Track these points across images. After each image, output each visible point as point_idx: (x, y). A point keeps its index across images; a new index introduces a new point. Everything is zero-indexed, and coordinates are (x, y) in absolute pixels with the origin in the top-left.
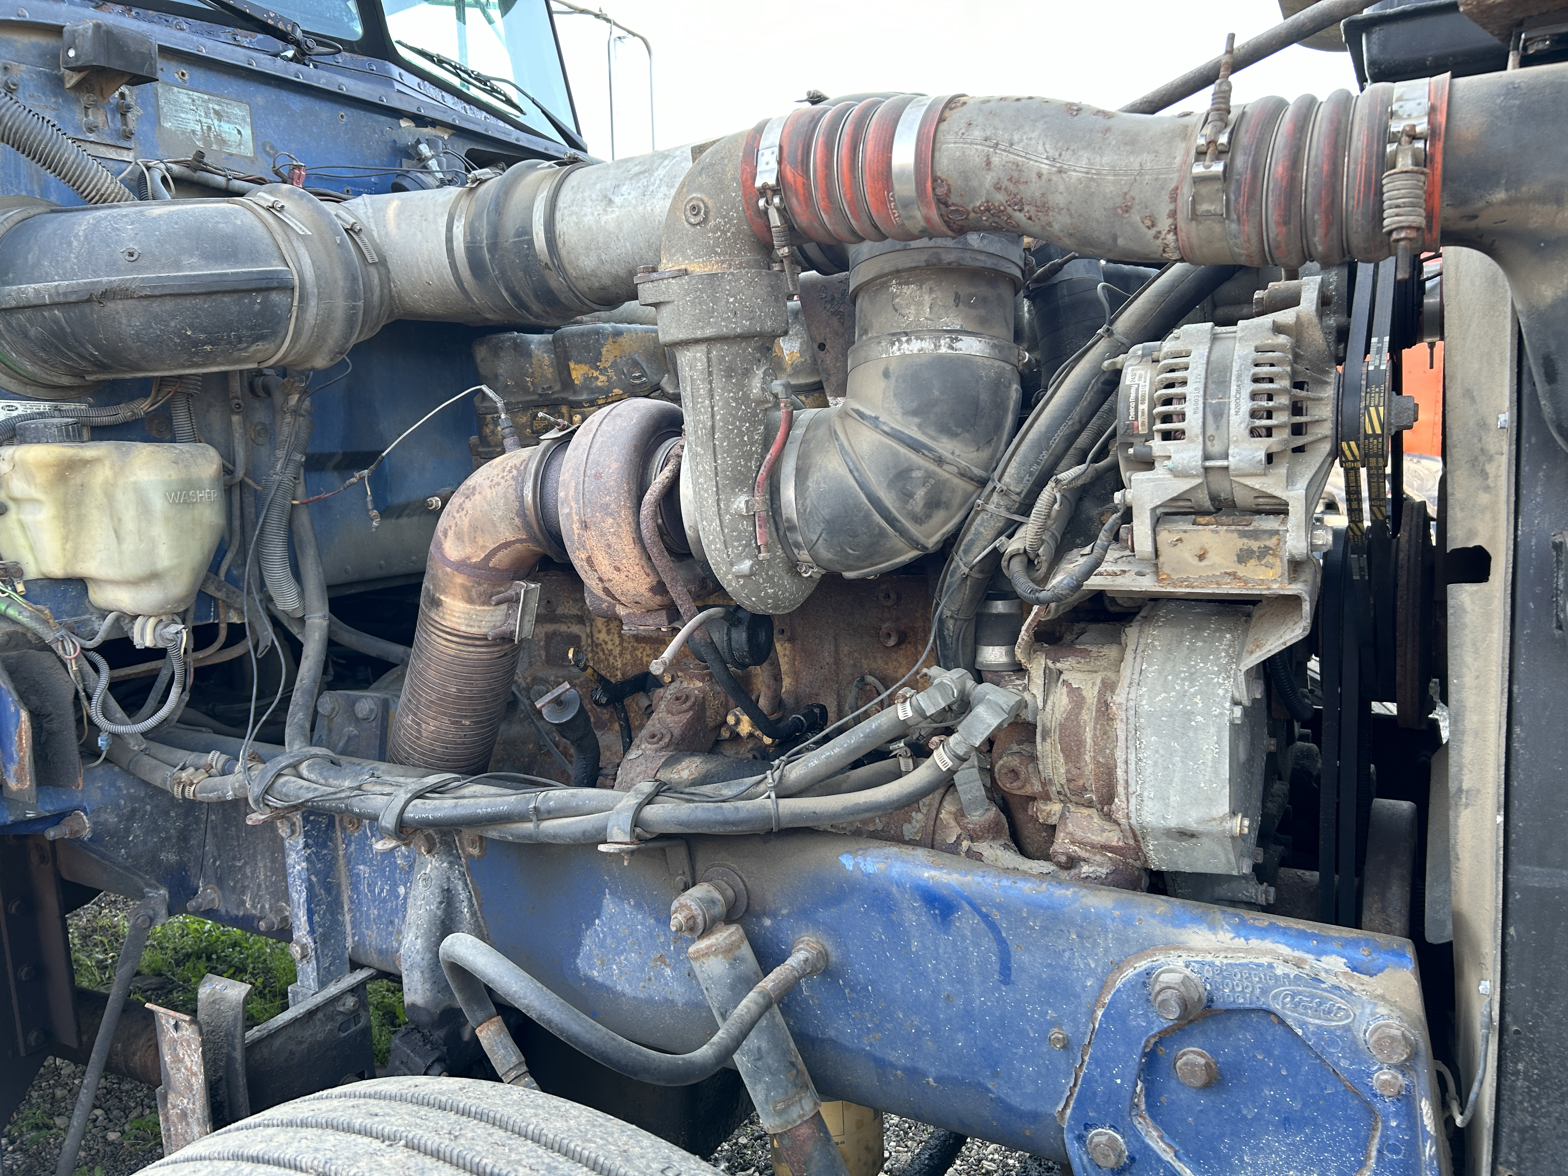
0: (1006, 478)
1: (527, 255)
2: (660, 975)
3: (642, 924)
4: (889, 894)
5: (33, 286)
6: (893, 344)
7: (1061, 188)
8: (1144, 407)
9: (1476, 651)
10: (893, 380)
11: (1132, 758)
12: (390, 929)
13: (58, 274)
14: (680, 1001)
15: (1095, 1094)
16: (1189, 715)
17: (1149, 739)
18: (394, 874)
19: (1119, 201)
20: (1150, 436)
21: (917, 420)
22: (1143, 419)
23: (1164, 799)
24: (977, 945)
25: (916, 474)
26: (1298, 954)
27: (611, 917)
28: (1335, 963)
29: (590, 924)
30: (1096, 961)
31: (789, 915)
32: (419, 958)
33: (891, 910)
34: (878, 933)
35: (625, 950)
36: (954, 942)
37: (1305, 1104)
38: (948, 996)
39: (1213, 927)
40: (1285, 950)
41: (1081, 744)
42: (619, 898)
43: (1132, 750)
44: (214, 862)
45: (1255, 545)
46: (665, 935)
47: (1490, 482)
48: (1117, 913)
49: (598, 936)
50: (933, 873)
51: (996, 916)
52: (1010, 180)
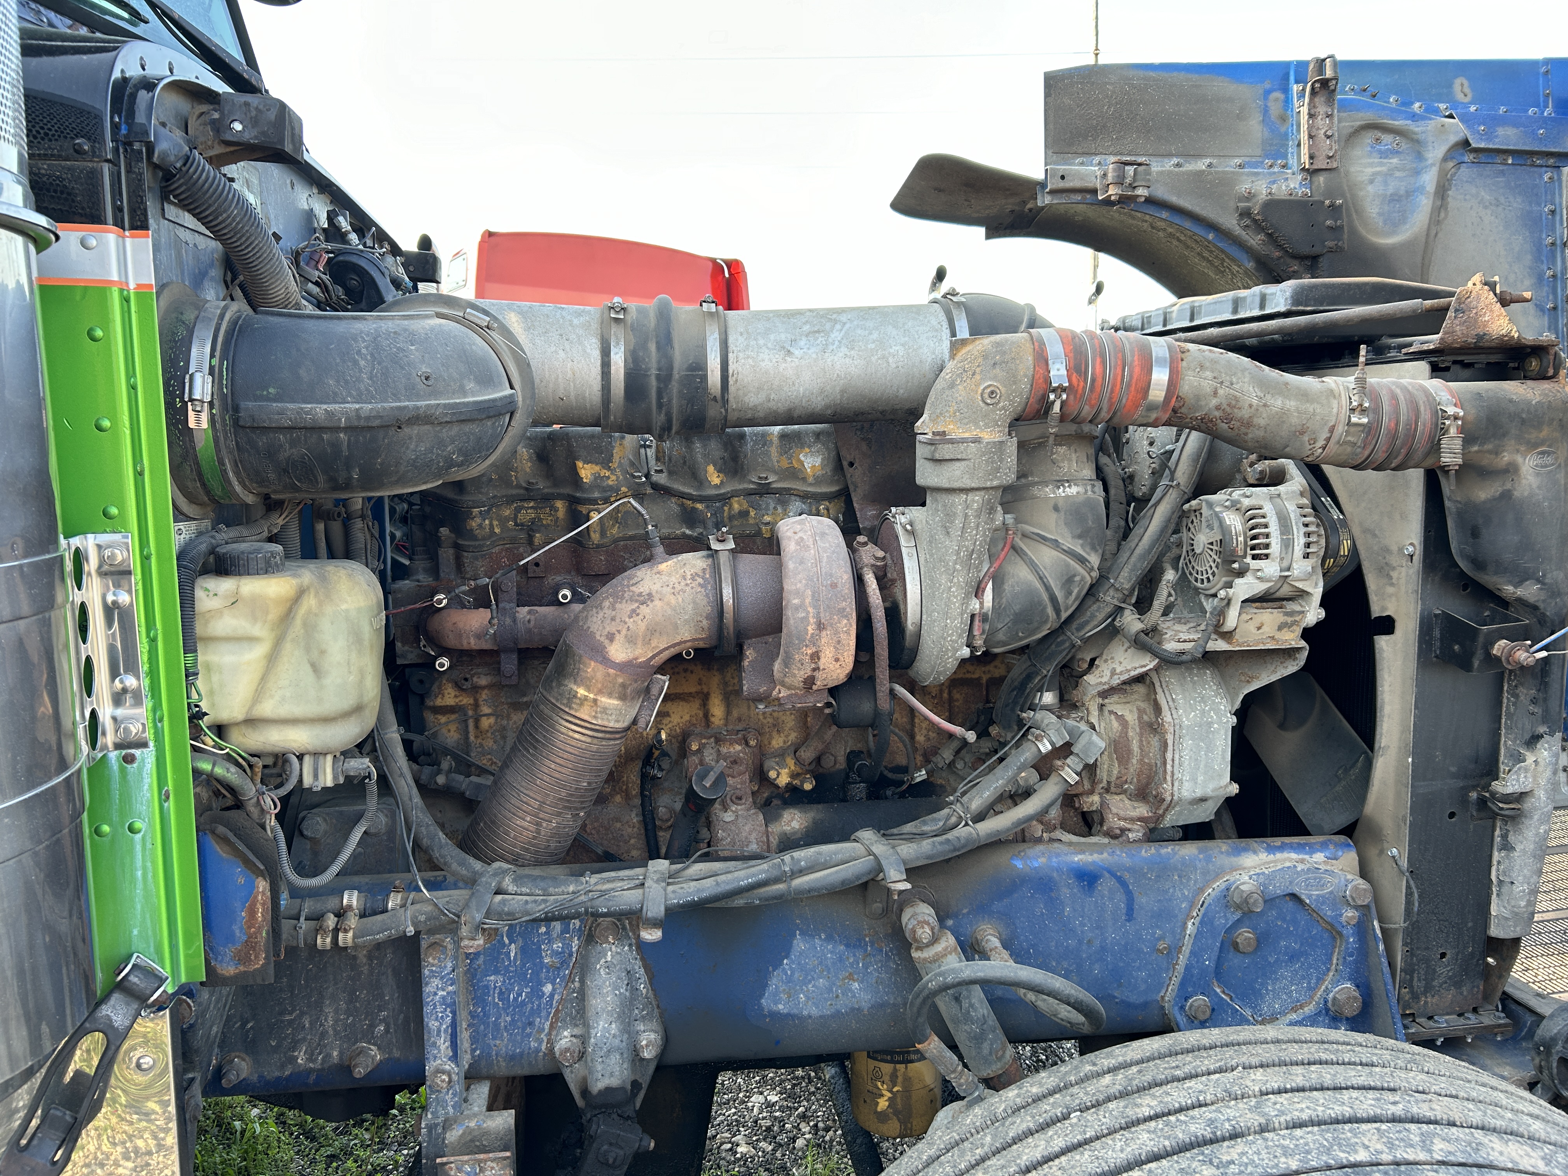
0: (1121, 579)
1: (698, 388)
2: (847, 990)
3: (831, 953)
4: (1050, 879)
5: (325, 406)
6: (1059, 488)
7: (1264, 415)
8: (1241, 539)
9: (1390, 672)
10: (1062, 513)
11: (1177, 757)
12: (528, 1030)
13: (351, 395)
14: (865, 1006)
15: (1192, 976)
16: (1210, 724)
17: (1188, 743)
18: (538, 975)
19: (1299, 428)
20: (1245, 556)
21: (1081, 542)
22: (1241, 546)
23: (1194, 780)
24: (1111, 899)
25: (1077, 578)
26: (1301, 856)
27: (801, 954)
28: (1319, 857)
29: (778, 964)
30: (1189, 890)
31: (968, 913)
32: (617, 1042)
33: (1051, 890)
34: (1040, 908)
35: (813, 979)
36: (1096, 902)
37: (1302, 944)
38: (1089, 941)
39: (1255, 852)
40: (1294, 856)
41: (1129, 752)
42: (809, 936)
43: (1177, 752)
44: (244, 1025)
45: (1289, 620)
46: (854, 955)
47: (1394, 581)
48: (1201, 856)
49: (786, 974)
50: (1080, 857)
51: (1127, 876)
52: (1229, 405)
